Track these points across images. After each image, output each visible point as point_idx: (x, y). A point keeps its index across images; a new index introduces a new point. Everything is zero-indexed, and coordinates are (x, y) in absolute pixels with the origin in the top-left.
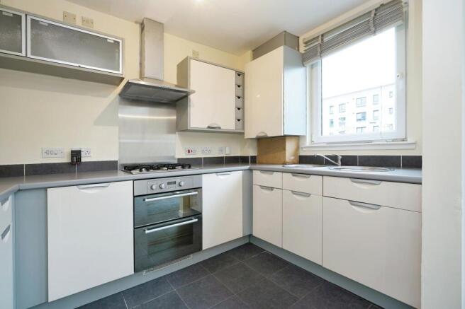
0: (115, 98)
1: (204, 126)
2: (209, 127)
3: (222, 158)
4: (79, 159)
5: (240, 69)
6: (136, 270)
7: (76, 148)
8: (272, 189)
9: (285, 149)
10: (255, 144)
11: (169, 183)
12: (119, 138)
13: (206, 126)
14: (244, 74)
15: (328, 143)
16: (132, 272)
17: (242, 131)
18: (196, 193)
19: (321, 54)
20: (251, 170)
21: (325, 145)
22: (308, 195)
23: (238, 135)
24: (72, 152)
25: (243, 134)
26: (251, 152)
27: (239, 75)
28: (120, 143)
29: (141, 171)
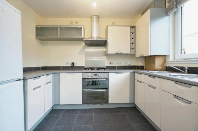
0: (84, 45)
1: (114, 53)
2: (116, 53)
3: (127, 66)
4: (74, 65)
5: (133, 25)
6: (83, 103)
7: (73, 62)
8: (141, 82)
9: (155, 62)
10: (143, 60)
11: (94, 75)
12: (85, 58)
13: (115, 53)
14: (135, 27)
15: (185, 59)
16: (82, 103)
17: (135, 54)
18: (105, 80)
19: (176, 5)
20: (134, 72)
21: (183, 60)
22: (155, 88)
23: (132, 56)
24: (72, 63)
25: (135, 55)
26: (140, 64)
27: (133, 28)
28: (85, 60)
29: (88, 70)
